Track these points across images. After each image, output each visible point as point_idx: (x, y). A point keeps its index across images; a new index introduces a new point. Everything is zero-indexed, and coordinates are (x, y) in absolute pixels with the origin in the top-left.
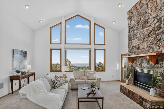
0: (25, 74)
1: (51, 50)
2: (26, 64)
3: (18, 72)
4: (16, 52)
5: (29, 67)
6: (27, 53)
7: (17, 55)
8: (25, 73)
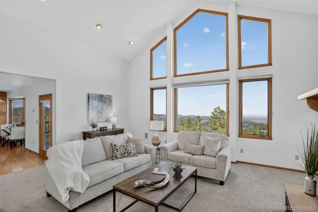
0: (107, 130)
1: (152, 90)
2: (111, 115)
3: (94, 126)
4: (93, 97)
5: (114, 120)
6: (113, 98)
7: (94, 102)
8: (105, 129)
